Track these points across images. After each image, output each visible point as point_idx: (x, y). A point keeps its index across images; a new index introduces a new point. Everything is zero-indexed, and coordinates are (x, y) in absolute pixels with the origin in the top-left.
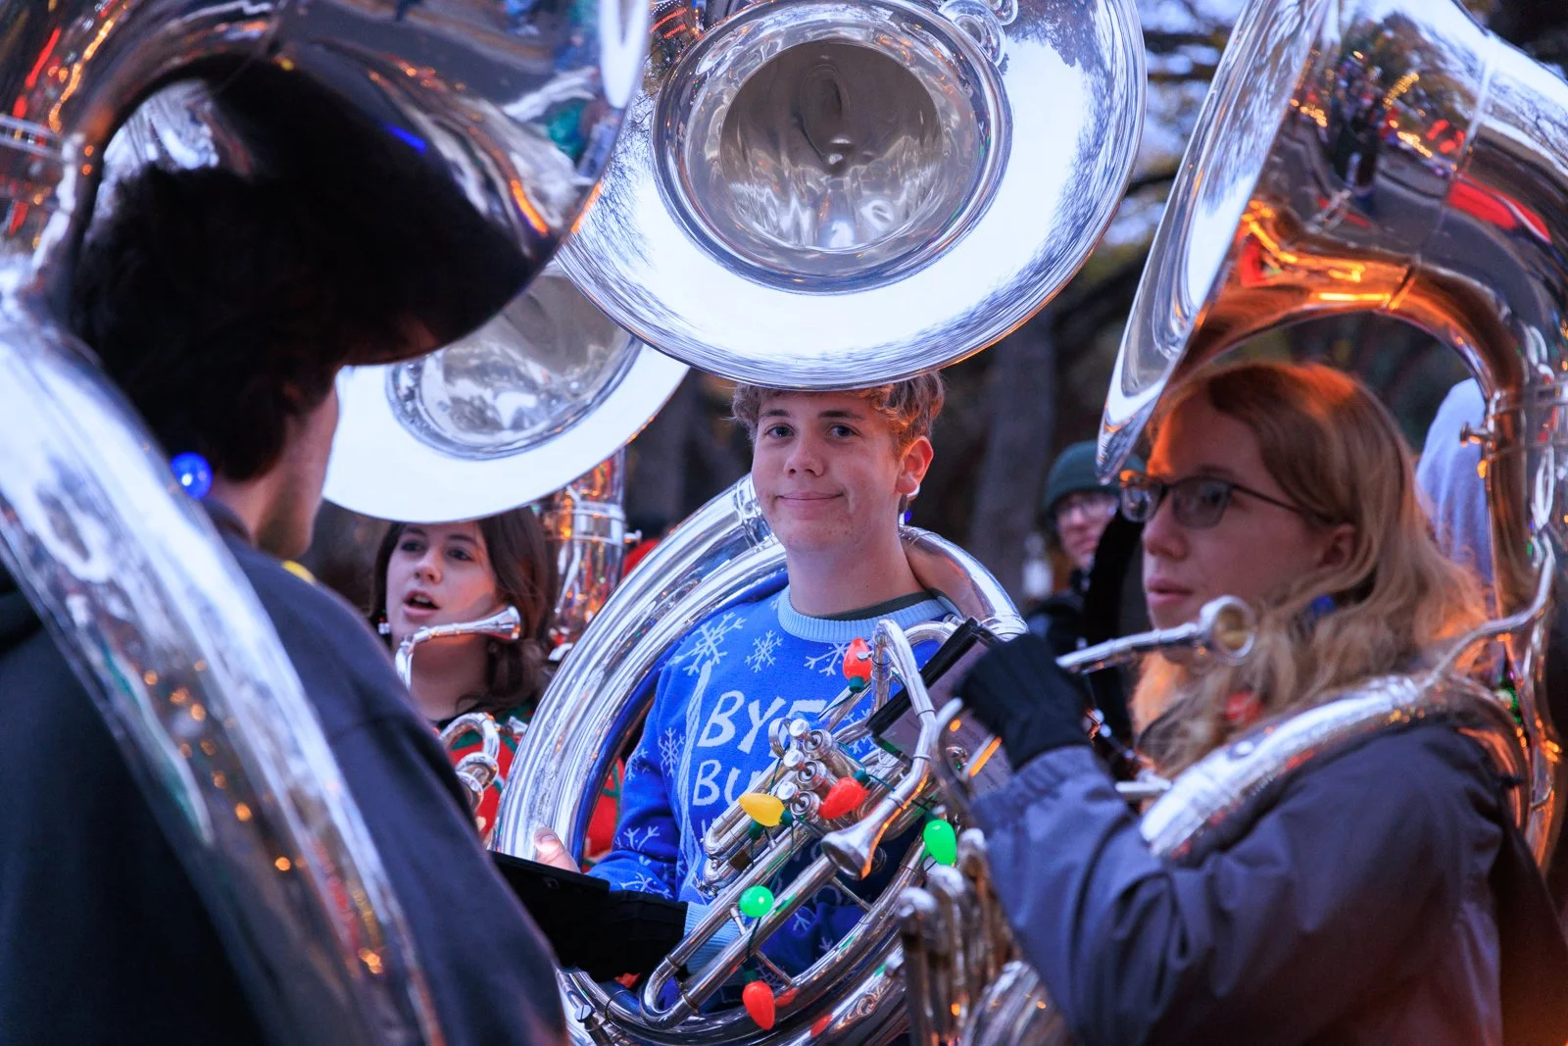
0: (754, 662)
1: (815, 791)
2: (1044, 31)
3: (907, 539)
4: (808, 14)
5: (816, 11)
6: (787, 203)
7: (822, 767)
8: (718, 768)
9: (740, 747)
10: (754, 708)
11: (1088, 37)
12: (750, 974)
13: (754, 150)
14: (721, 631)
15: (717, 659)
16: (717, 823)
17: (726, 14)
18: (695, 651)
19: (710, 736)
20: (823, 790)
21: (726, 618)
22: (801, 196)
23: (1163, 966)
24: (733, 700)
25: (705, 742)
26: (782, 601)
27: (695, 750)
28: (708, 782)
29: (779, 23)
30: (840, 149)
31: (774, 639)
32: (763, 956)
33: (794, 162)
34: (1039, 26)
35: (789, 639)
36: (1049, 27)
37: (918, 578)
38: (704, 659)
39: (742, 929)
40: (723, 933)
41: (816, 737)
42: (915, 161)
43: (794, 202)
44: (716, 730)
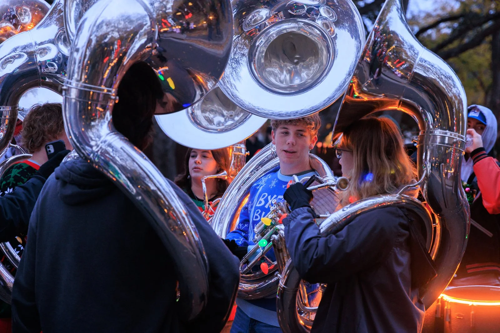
0: (271, 186)
1: (278, 217)
2: (346, 26)
3: (310, 156)
4: (281, 26)
5: (283, 25)
6: (283, 72)
7: (280, 211)
8: (260, 212)
9: (265, 207)
10: (269, 197)
11: (356, 28)
12: (262, 261)
13: (273, 59)
14: (266, 179)
15: (264, 186)
16: (258, 225)
17: (265, 28)
18: (260, 183)
19: (259, 204)
20: (280, 217)
21: (268, 175)
22: (286, 71)
23: (312, 257)
24: (265, 195)
25: (258, 205)
26: (279, 172)
27: (256, 207)
28: (257, 215)
29: (274, 30)
30: (297, 58)
31: (276, 181)
32: (266, 257)
33: (284, 62)
34: (344, 25)
35: (279, 181)
36: (347, 25)
37: (311, 166)
38: (261, 185)
39: (261, 250)
40: (258, 250)
41: (279, 204)
42: (313, 63)
43: (285, 72)
44: (261, 202)
